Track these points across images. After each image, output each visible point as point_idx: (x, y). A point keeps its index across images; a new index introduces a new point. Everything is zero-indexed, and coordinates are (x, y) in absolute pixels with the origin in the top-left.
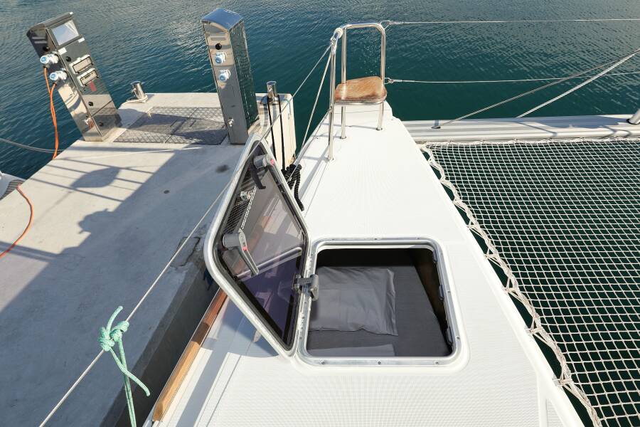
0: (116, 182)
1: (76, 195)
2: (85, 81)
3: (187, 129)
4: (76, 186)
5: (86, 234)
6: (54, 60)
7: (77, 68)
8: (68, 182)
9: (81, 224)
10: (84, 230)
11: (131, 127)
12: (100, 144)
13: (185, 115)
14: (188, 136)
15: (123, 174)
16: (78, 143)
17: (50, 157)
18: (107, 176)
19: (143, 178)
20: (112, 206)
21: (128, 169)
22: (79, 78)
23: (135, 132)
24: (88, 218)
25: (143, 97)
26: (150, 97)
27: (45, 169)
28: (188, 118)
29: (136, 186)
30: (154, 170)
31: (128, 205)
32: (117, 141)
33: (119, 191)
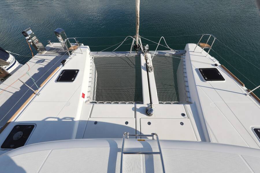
0: (44, 62)
1: (37, 64)
2: (36, 42)
3: (59, 51)
4: (37, 62)
5: (39, 71)
6: (28, 38)
7: (33, 39)
8: (36, 62)
9: (38, 69)
10: (38, 70)
11: (48, 51)
12: (42, 54)
13: (60, 48)
14: (59, 53)
15: (46, 60)
16: (37, 54)
17: (32, 57)
18: (43, 61)
19: (49, 61)
20: (43, 66)
21: (47, 59)
22: (34, 41)
23: (49, 52)
24: (39, 68)
25: (51, 44)
26: (53, 44)
27: (31, 59)
28: (60, 49)
29: (48, 63)
30: (52, 60)
31: (46, 66)
32: (45, 54)
33: (45, 64)
